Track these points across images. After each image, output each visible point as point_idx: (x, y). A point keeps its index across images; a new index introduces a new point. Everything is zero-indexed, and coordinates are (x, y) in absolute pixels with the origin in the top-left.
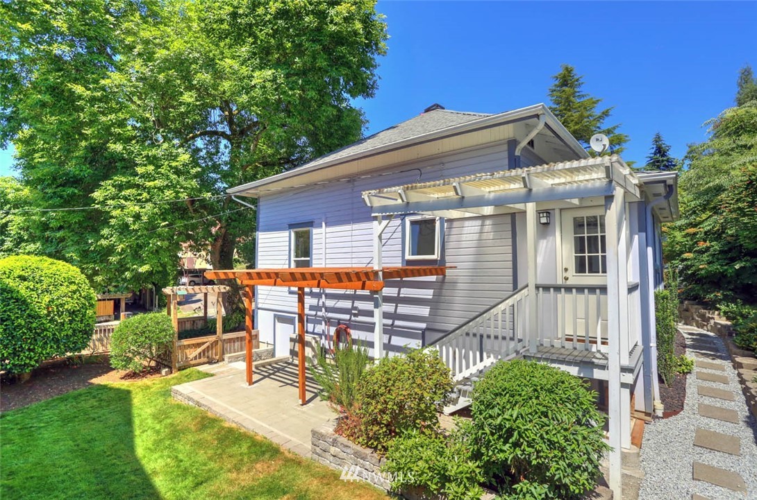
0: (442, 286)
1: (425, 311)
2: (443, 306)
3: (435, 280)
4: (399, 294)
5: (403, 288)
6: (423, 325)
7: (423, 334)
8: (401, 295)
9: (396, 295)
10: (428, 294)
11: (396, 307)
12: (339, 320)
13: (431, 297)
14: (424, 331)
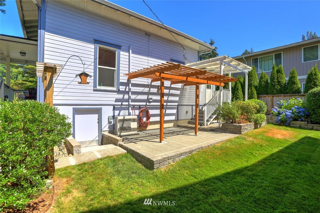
0: (183, 90)
1: (177, 99)
2: (183, 96)
3: (180, 88)
4: (169, 92)
5: (171, 90)
6: (177, 104)
7: (178, 107)
8: (170, 93)
9: (168, 93)
10: (178, 92)
11: (168, 97)
12: (140, 106)
13: (179, 94)
14: (178, 106)
